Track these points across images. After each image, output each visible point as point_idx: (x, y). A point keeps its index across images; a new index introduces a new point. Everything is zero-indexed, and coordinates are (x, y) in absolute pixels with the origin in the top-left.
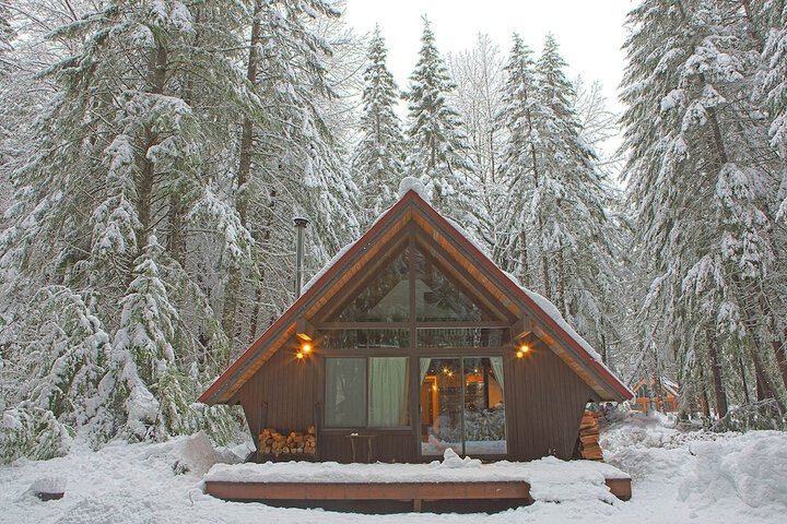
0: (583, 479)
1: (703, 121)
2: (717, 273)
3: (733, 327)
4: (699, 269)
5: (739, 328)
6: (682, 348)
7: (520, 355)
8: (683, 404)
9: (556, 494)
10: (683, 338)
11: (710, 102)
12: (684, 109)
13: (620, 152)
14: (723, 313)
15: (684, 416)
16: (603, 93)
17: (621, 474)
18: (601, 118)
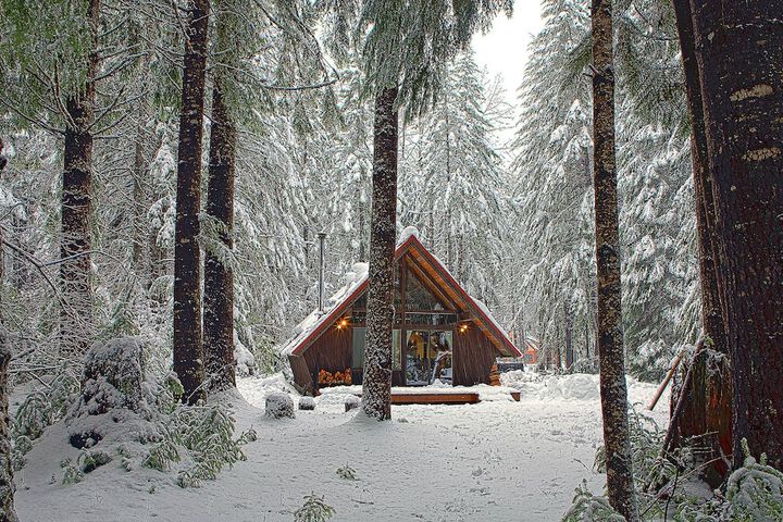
0: (501, 392)
1: (578, 157)
2: (575, 267)
3: (580, 307)
4: (564, 263)
5: (584, 308)
6: (545, 317)
7: (462, 330)
8: (542, 357)
9: (491, 397)
10: (547, 310)
11: (584, 142)
12: (567, 143)
13: (515, 145)
14: (575, 296)
15: (542, 367)
16: (504, 85)
17: (516, 391)
18: (501, 108)
